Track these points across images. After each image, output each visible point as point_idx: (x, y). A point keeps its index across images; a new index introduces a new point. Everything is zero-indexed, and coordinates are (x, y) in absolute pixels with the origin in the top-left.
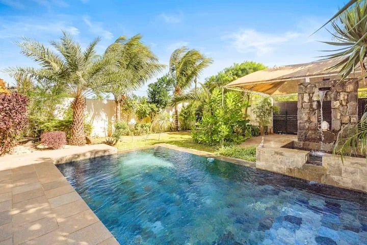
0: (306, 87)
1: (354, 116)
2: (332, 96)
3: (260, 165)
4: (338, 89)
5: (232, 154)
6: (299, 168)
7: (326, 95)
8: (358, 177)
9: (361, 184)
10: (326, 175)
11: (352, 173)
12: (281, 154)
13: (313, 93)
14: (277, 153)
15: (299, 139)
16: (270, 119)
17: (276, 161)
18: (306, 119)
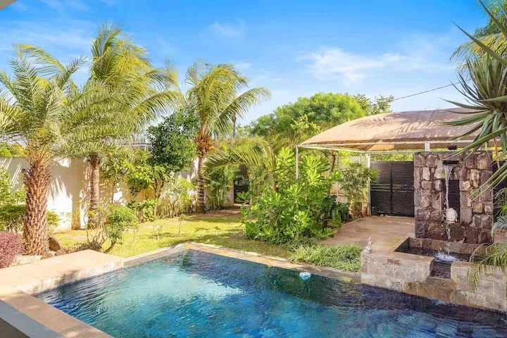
0: (426, 158)
1: (489, 203)
2: (461, 173)
3: (367, 278)
4: (469, 164)
5: (318, 261)
6: (422, 282)
7: (453, 171)
8: (493, 293)
9: (497, 302)
10: (456, 291)
11: (487, 288)
12: (397, 263)
13: (436, 168)
14: (390, 261)
15: (416, 234)
16: (366, 191)
17: (390, 274)
18: (426, 205)
